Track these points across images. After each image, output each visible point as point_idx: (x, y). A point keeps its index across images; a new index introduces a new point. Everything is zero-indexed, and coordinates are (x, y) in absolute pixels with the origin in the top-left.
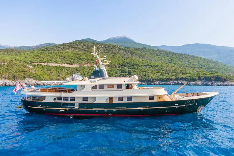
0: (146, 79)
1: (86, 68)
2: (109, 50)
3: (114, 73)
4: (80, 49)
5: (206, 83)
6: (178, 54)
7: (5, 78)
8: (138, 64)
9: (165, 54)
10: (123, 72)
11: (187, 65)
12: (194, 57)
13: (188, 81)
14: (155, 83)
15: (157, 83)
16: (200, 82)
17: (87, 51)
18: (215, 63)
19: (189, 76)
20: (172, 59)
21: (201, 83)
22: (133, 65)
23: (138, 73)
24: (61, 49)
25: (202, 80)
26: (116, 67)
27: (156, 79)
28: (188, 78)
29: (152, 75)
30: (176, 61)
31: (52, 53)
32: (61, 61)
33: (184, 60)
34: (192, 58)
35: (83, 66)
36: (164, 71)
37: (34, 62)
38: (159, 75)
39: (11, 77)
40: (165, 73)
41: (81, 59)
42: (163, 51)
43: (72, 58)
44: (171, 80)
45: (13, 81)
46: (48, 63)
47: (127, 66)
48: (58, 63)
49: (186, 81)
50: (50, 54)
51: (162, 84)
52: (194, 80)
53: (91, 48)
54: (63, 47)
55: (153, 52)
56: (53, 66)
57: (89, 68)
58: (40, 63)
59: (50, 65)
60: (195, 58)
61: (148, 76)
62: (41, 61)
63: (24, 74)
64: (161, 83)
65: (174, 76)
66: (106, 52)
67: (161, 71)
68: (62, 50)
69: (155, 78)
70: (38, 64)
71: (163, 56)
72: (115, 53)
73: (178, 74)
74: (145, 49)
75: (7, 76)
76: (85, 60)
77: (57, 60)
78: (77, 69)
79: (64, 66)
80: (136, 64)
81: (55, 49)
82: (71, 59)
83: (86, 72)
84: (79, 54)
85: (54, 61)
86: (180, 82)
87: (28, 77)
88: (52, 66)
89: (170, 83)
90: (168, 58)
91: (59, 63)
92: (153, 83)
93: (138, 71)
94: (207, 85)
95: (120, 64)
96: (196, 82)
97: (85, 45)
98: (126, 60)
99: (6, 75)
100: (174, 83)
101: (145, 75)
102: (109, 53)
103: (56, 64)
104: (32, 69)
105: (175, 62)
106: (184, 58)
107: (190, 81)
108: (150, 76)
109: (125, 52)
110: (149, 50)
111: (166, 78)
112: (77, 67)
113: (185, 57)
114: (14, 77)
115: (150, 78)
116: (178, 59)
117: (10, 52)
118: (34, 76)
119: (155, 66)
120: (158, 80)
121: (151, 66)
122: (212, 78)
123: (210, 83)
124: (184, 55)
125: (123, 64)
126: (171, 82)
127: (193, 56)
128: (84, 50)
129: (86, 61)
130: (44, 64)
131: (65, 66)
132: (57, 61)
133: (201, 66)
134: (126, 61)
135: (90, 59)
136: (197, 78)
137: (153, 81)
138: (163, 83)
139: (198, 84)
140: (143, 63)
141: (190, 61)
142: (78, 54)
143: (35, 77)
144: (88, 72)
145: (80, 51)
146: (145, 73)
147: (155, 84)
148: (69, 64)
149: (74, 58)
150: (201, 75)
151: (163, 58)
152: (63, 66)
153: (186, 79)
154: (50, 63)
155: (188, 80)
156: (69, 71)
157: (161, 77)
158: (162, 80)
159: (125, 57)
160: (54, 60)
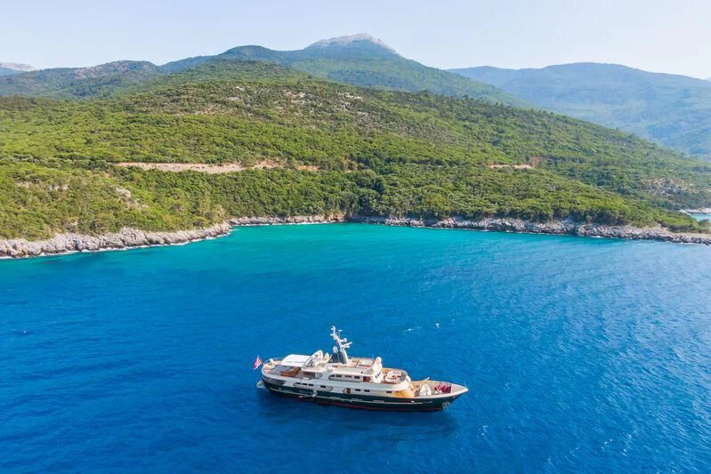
0: (422, 210)
1: (260, 174)
2: (321, 108)
3: (337, 188)
4: (237, 106)
5: (573, 226)
6: (521, 111)
7: (72, 230)
8: (403, 156)
9: (485, 114)
10: (362, 186)
11: (542, 151)
12: (566, 121)
13: (528, 221)
14: (446, 222)
15: (451, 221)
16: (557, 226)
17: (257, 114)
18: (624, 140)
19: (533, 208)
20: (503, 132)
21: (559, 227)
22: (388, 161)
23: (403, 190)
24: (183, 105)
25: (564, 219)
26: (342, 167)
27: (447, 212)
28: (529, 213)
29: (438, 198)
30: (513, 137)
31: (158, 122)
32: (188, 152)
33: (537, 132)
34: (561, 124)
35: (253, 168)
36: (471, 185)
37: (118, 162)
38: (456, 200)
39: (87, 227)
40: (474, 191)
41: (243, 144)
42: (477, 103)
43: (218, 140)
44: (487, 215)
45: (93, 235)
46: (156, 162)
47: (374, 165)
48: (182, 162)
49: (524, 219)
50: (153, 124)
51: (464, 227)
52: (542, 218)
53: (268, 103)
54: (188, 100)
55: (448, 107)
56: (172, 170)
57: (270, 175)
58: (136, 164)
59: (163, 167)
60: (569, 127)
61: (428, 200)
62: (136, 156)
63: (116, 215)
64: (460, 224)
65: (494, 203)
66: (313, 117)
67: (464, 187)
68: (186, 110)
69: (447, 208)
70: (131, 168)
71: (476, 121)
72: (337, 119)
73: (506, 197)
74: (426, 96)
75: (76, 224)
76: (256, 148)
77: (180, 150)
78: (236, 179)
79: (200, 170)
80: (398, 156)
81: (163, 106)
82: (218, 146)
83: (262, 187)
84: (236, 125)
85: (172, 153)
86: (507, 223)
87: (127, 225)
88: (170, 172)
89: (482, 224)
90: (489, 129)
91: (187, 162)
92: (439, 223)
93: (401, 182)
94: (573, 233)
95: (352, 157)
96: (548, 224)
97: (249, 92)
98: (371, 142)
99: (74, 221)
100: (492, 224)
101: (420, 199)
102: (321, 119)
103: (179, 165)
104: (130, 200)
105: (509, 142)
106: (536, 125)
107: (534, 221)
108: (432, 201)
109: (367, 114)
110: (437, 100)
111: (474, 208)
112: (237, 173)
113: (539, 123)
114: (93, 227)
115: (433, 209)
116: (519, 129)
117: (27, 108)
118: (141, 219)
119: (451, 164)
120: (453, 214)
121: (439, 163)
122: (588, 217)
123: (581, 229)
124: (539, 115)
125: (362, 156)
126: (485, 223)
127: (564, 117)
128: (249, 110)
129: (257, 151)
130: (147, 167)
131: (204, 170)
132: (179, 154)
133: (581, 155)
134: (369, 145)
135: (268, 142)
136: (551, 213)
137: (440, 218)
138: (466, 223)
139: (553, 230)
140: (418, 152)
141: (552, 137)
142: (234, 127)
143: (144, 223)
144: (268, 189)
145: (237, 113)
146: (420, 189)
147: (443, 225)
148: (214, 162)
149: (224, 143)
150: (563, 205)
151: (476, 128)
152: (198, 170)
153: (523, 216)
154: (161, 162)
155: (529, 218)
156: (216, 186)
157: (463, 205)
158: (463, 215)
159: (367, 132)
160: (171, 151)
